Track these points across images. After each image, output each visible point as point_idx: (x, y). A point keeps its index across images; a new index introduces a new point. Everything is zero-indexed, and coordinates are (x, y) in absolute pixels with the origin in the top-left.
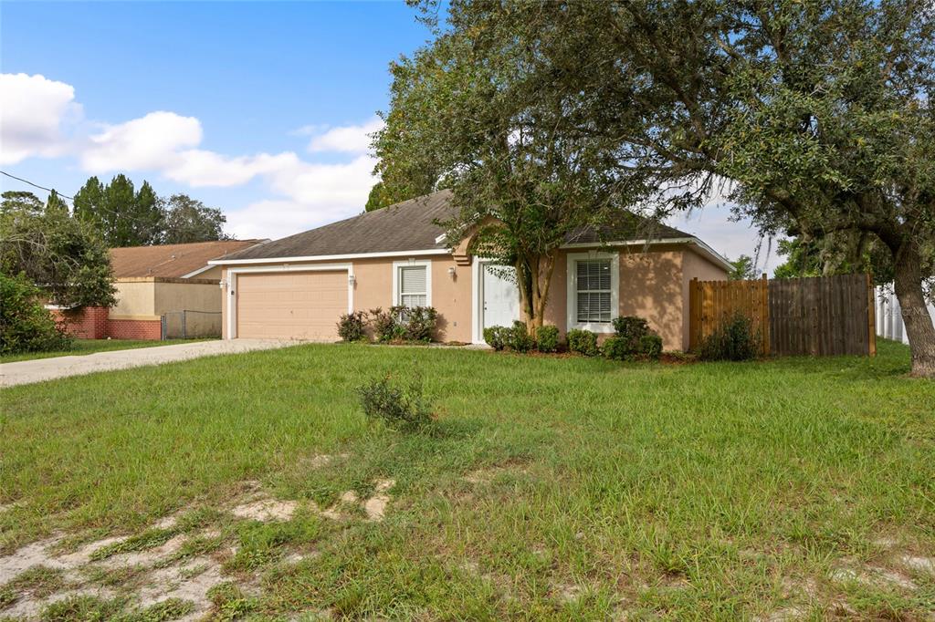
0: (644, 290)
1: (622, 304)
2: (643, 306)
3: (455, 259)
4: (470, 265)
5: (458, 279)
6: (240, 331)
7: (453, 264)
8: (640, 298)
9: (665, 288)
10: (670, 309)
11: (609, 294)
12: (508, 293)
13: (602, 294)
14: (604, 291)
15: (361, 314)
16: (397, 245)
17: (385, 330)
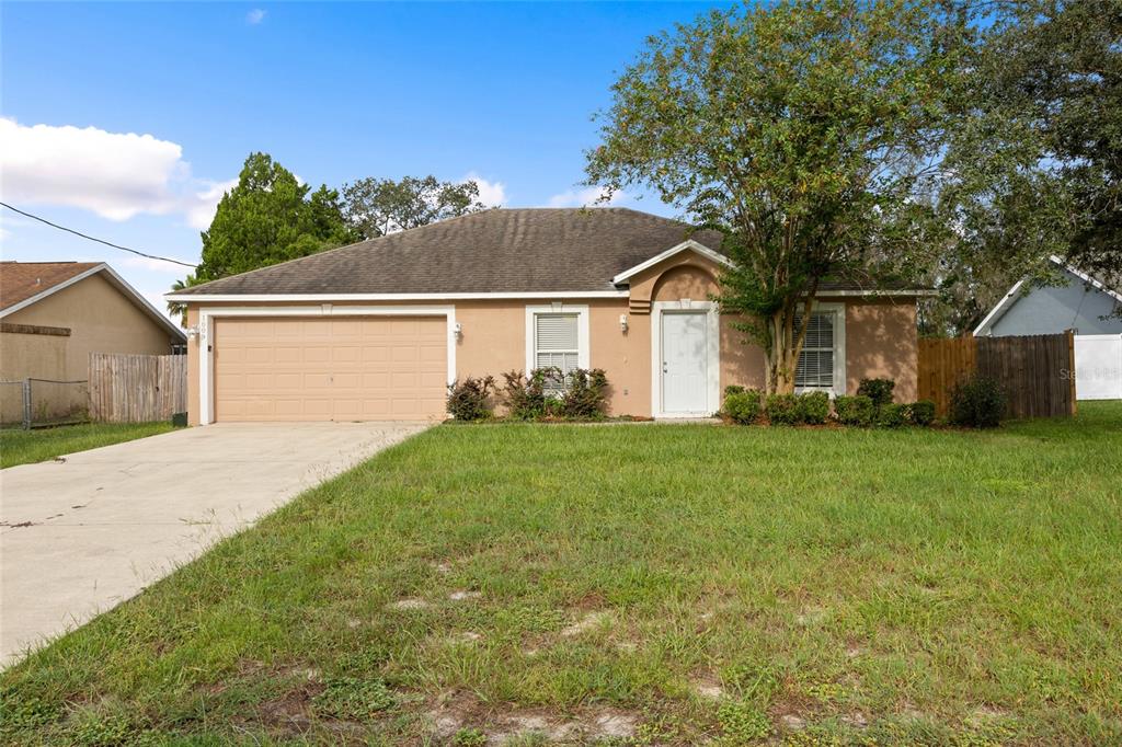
0: (875, 346)
1: (849, 363)
2: (873, 366)
3: (631, 304)
4: (648, 314)
5: (630, 333)
6: (219, 411)
7: (622, 316)
8: (870, 357)
9: (897, 345)
10: (904, 368)
11: (832, 352)
12: (698, 349)
13: (821, 352)
14: (825, 349)
15: (489, 381)
16: (529, 284)
17: (530, 402)
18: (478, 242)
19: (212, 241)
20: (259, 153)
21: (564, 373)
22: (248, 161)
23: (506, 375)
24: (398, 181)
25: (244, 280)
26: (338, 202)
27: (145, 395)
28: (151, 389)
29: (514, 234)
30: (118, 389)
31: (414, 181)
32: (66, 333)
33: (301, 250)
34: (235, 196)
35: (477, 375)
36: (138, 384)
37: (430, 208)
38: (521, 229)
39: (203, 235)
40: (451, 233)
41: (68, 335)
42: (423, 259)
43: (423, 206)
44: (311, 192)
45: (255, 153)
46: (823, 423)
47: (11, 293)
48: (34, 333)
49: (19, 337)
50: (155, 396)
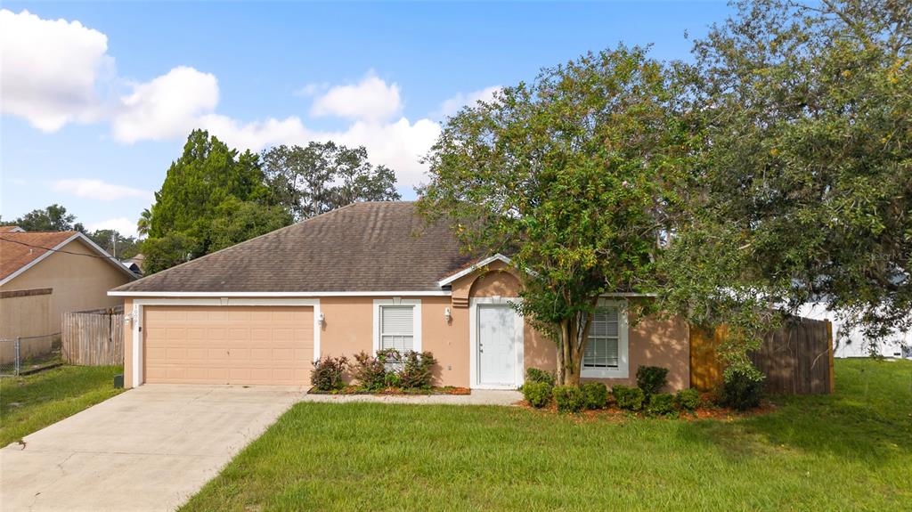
1: (631, 351)
3: (453, 301)
4: (468, 307)
5: (453, 323)
6: (148, 374)
7: (446, 309)
11: (617, 340)
13: (608, 339)
14: (611, 337)
15: (344, 360)
16: (376, 283)
17: (376, 378)
18: (344, 236)
19: (162, 200)
20: (200, 130)
21: (402, 355)
22: (190, 136)
23: (356, 356)
24: (305, 145)
25: (166, 277)
26: (259, 163)
27: (102, 344)
28: (106, 340)
29: (373, 229)
30: (83, 340)
31: (318, 145)
32: (49, 291)
33: (226, 210)
34: (180, 164)
35: (335, 355)
36: (97, 336)
37: (330, 166)
38: (379, 225)
39: (156, 194)
40: (324, 228)
41: (50, 293)
42: (300, 256)
43: (324, 163)
44: (238, 155)
45: (196, 130)
46: (601, 408)
47: (12, 261)
48: (26, 295)
49: (15, 300)
50: (109, 345)
